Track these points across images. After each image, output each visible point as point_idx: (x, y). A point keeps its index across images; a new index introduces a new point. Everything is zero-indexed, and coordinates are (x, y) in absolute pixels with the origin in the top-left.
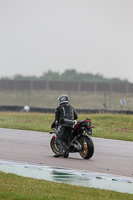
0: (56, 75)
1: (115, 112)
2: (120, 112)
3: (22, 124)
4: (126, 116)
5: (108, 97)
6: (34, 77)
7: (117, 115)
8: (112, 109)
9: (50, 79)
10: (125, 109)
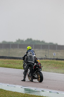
0: (22, 41)
1: (51, 59)
2: (53, 59)
3: (6, 65)
4: (56, 61)
5: (47, 52)
6: (12, 42)
7: (52, 60)
8: (49, 58)
9: (19, 43)
10: (56, 58)
